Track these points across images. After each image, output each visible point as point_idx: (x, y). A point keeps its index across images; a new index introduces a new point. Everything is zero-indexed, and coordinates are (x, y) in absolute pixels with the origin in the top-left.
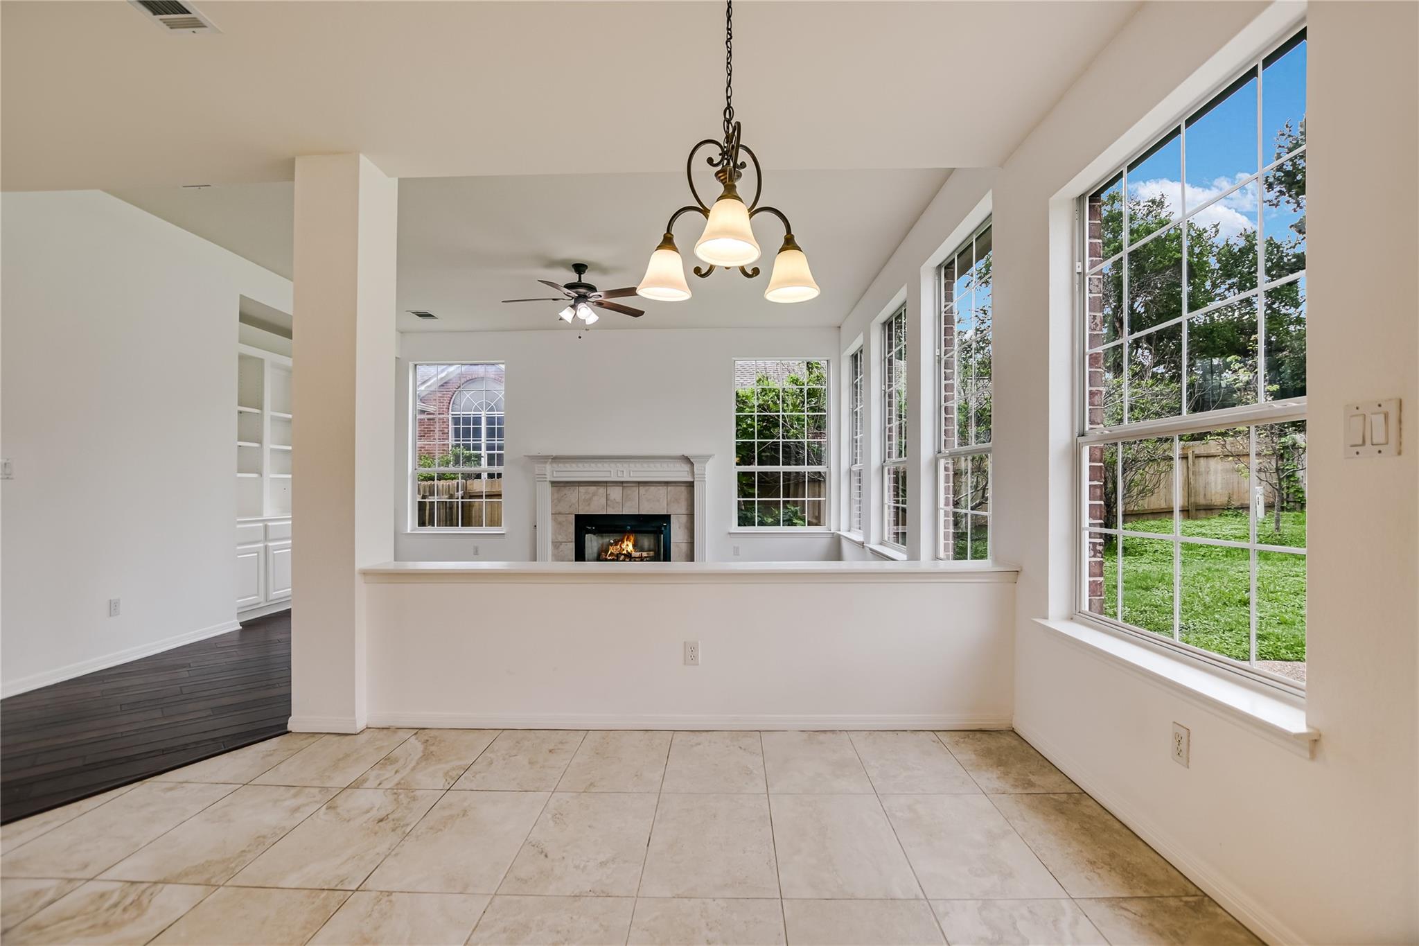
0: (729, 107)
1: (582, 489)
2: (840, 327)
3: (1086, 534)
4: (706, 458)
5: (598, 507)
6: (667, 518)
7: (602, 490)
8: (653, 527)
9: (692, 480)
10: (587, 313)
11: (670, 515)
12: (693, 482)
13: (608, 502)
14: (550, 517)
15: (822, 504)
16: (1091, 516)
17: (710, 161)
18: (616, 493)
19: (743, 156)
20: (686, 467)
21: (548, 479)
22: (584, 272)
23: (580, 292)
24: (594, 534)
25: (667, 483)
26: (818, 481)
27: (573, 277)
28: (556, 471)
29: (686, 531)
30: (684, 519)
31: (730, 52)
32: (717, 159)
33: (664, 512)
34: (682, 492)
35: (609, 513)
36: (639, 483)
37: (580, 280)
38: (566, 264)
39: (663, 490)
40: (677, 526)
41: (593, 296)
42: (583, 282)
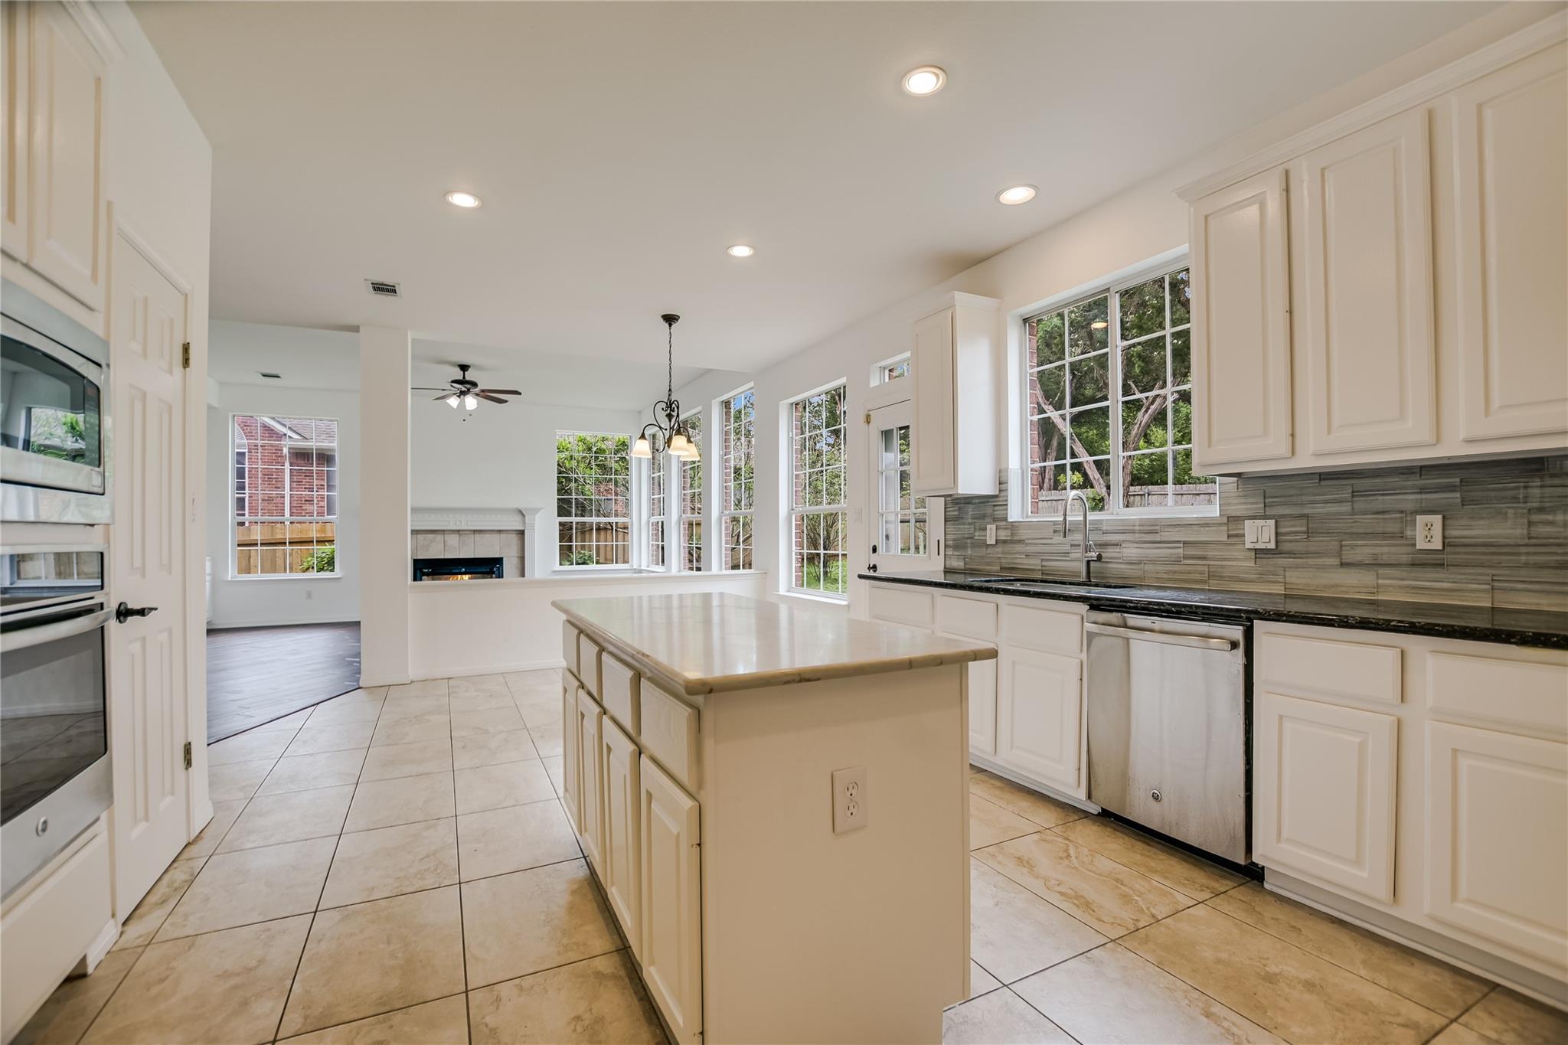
1: (421, 537)
3: (794, 554)
4: (537, 510)
5: (436, 551)
6: (500, 560)
7: (439, 537)
8: (486, 567)
9: (521, 528)
10: (471, 402)
11: (502, 558)
12: (524, 530)
13: (446, 548)
15: (626, 546)
16: (796, 546)
18: (453, 540)
20: (519, 518)
22: (467, 370)
23: (465, 386)
24: (431, 576)
25: (500, 531)
26: (623, 529)
27: (459, 375)
29: (517, 570)
30: (516, 560)
33: (497, 556)
34: (514, 539)
35: (446, 557)
36: (474, 531)
37: (464, 377)
38: (453, 364)
39: (496, 536)
40: (509, 567)
41: (477, 390)
42: (467, 378)
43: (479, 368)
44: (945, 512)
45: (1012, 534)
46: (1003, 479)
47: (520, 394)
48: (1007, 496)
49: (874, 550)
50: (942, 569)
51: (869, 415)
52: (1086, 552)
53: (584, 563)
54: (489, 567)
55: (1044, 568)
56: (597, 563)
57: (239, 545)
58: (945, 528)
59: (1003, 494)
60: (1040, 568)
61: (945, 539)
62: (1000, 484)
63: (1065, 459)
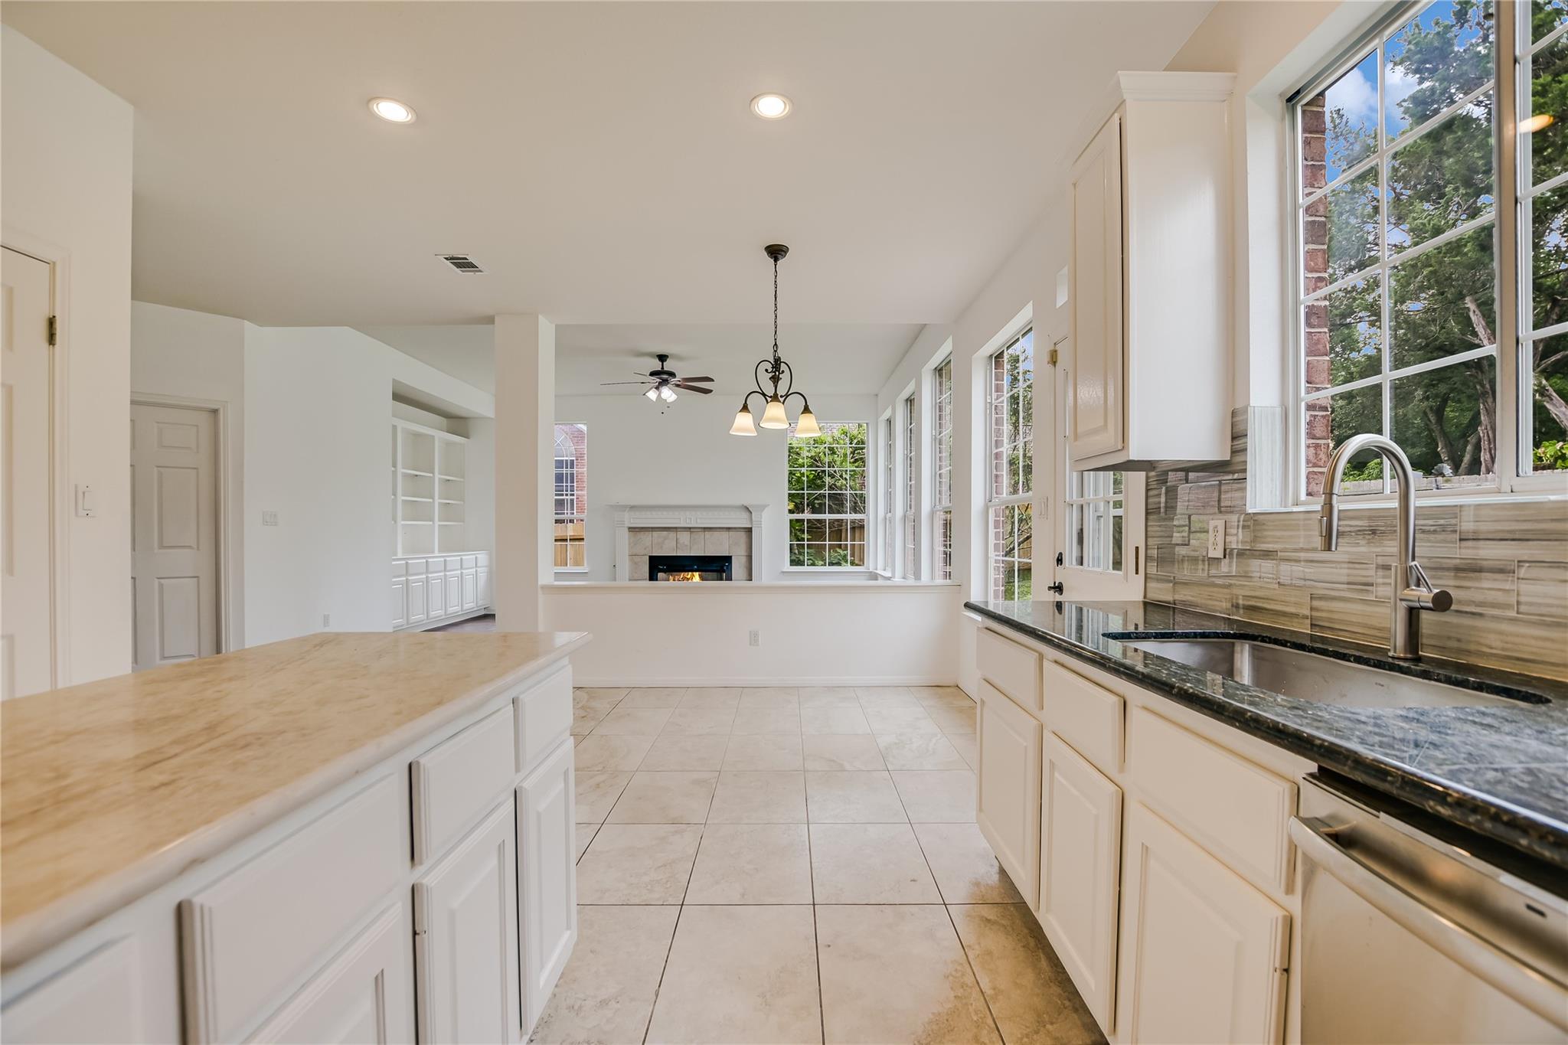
0: (776, 344)
1: (655, 534)
2: (877, 395)
4: (763, 507)
5: (668, 548)
6: (728, 559)
7: (672, 535)
8: (717, 567)
9: (751, 526)
10: (668, 394)
11: (731, 557)
12: (751, 528)
13: (678, 545)
14: (627, 558)
15: (862, 546)
16: (995, 550)
17: (766, 370)
18: (684, 537)
19: (783, 367)
20: (745, 515)
21: (626, 525)
22: (666, 361)
23: (663, 377)
24: (665, 573)
25: (729, 529)
26: (859, 528)
27: (656, 365)
28: (633, 518)
29: (745, 570)
30: (744, 560)
31: (776, 316)
32: (770, 370)
33: (726, 554)
34: (742, 537)
35: (678, 555)
36: (704, 528)
37: (663, 368)
38: (650, 355)
39: (725, 534)
40: (737, 567)
41: (673, 380)
42: (665, 369)
43: (679, 358)
44: (1147, 497)
45: (1255, 539)
46: (1240, 428)
47: (713, 380)
48: (1245, 462)
49: (1060, 561)
50: (1140, 598)
51: (1056, 351)
52: (1408, 586)
53: (839, 564)
54: (716, 567)
55: (1315, 614)
56: (853, 563)
57: (556, 540)
58: (1146, 526)
59: (1239, 458)
60: (1307, 612)
61: (1146, 545)
62: (1233, 438)
63: (1380, 372)
